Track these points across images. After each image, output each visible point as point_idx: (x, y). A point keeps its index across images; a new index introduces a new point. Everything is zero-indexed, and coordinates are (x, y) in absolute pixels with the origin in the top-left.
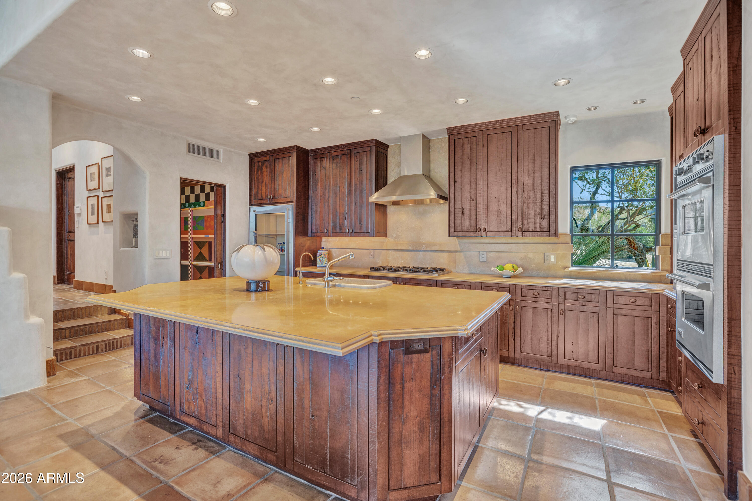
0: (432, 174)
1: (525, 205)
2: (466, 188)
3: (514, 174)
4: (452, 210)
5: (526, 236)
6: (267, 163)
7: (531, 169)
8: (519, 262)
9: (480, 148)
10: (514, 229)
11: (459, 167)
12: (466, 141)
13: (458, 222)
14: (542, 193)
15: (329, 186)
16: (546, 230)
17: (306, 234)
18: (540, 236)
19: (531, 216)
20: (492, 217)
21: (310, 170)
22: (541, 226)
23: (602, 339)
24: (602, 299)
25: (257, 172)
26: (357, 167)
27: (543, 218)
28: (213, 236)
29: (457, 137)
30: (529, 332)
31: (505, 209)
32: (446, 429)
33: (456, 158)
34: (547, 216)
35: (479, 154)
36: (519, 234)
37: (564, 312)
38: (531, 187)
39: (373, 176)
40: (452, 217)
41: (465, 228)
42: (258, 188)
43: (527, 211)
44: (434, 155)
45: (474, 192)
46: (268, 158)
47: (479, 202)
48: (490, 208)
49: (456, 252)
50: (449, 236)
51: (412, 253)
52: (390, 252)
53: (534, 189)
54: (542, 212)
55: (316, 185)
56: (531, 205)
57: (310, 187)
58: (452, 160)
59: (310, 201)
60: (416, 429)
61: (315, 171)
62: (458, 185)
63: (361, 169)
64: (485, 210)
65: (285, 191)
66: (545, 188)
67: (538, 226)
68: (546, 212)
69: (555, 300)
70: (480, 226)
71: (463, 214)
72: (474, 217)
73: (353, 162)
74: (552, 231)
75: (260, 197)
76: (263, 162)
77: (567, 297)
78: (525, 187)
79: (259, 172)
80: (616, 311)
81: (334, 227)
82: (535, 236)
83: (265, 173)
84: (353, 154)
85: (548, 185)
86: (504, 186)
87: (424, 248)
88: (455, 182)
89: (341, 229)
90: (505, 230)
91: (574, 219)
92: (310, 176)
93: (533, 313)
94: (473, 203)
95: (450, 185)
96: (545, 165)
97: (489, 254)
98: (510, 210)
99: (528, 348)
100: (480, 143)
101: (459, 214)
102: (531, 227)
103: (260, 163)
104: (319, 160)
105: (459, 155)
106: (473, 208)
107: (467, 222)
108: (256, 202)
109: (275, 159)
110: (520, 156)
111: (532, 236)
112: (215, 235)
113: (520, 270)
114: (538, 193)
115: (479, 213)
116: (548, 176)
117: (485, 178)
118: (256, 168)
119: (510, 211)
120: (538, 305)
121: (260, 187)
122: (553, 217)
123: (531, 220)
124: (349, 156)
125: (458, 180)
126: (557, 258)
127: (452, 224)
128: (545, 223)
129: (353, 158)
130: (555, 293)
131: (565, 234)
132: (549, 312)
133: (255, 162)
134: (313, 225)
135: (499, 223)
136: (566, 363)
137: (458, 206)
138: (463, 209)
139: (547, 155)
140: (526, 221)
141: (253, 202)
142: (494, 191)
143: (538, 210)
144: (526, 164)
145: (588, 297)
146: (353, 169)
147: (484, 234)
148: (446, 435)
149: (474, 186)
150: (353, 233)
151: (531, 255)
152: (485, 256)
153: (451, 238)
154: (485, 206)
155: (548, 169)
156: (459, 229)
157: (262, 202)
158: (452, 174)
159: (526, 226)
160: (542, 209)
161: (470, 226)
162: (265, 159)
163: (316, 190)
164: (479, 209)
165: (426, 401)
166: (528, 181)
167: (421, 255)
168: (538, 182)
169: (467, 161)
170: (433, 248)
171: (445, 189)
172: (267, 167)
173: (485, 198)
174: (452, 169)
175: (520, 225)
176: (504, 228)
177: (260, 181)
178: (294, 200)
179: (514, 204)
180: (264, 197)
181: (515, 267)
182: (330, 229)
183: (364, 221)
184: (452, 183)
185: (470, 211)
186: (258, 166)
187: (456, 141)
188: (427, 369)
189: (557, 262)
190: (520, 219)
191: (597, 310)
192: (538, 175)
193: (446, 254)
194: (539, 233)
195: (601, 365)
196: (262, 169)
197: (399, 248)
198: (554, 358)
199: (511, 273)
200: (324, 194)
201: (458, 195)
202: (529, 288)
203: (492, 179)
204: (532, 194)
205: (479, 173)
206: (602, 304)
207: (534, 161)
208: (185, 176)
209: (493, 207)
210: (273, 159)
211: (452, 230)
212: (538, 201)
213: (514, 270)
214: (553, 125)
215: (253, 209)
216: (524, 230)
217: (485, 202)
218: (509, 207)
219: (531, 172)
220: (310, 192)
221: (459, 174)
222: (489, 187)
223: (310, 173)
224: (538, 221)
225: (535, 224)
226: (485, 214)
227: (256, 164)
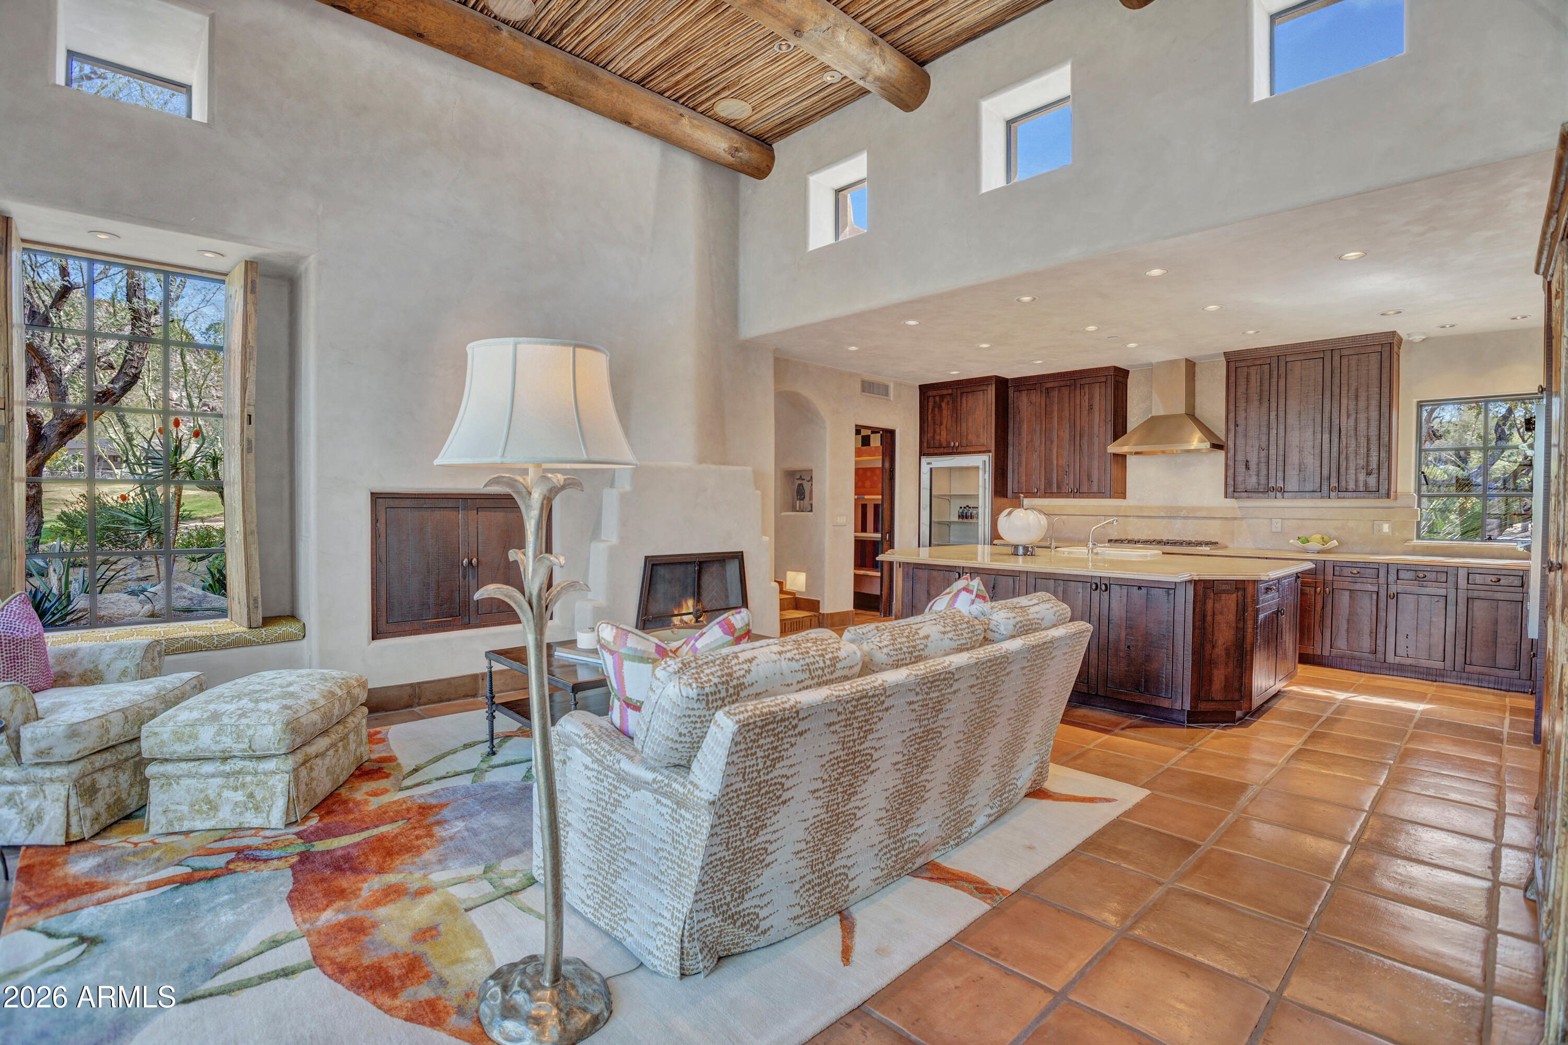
0: (1198, 413)
1: (1343, 456)
2: (1253, 432)
3: (1327, 415)
4: (1231, 463)
5: (1344, 498)
6: (948, 398)
7: (1352, 407)
8: (1333, 533)
9: (1274, 380)
10: (1325, 488)
11: (1242, 404)
12: (1253, 370)
13: (1240, 479)
14: (1368, 440)
15: (1041, 429)
16: (1374, 489)
17: (1005, 495)
18: (1364, 498)
19: (1352, 471)
20: (1292, 473)
21: (1011, 406)
22: (1366, 483)
23: (1450, 629)
24: (1451, 579)
25: (933, 410)
26: (1086, 404)
27: (1369, 474)
28: (880, 497)
29: (1239, 364)
30: (1345, 622)
31: (1311, 462)
32: (1248, 657)
33: (1239, 394)
34: (1375, 471)
35: (1274, 388)
36: (1333, 494)
37: (1396, 596)
38: (1352, 433)
39: (1110, 417)
40: (1231, 472)
41: (1249, 487)
42: (935, 432)
43: (1345, 464)
44: (1200, 385)
45: (1264, 438)
46: (950, 391)
47: (1273, 451)
48: (1289, 461)
49: (1235, 519)
50: (1226, 497)
51: (1165, 521)
52: (1131, 519)
53: (1356, 435)
54: (1368, 466)
55: (1020, 428)
56: (1352, 457)
57: (1010, 430)
58: (1232, 395)
59: (1010, 449)
60: (1223, 653)
61: (1018, 408)
62: (1239, 429)
63: (1091, 407)
64: (1281, 463)
65: (978, 436)
66: (1374, 432)
67: (1361, 484)
68: (1374, 464)
69: (1382, 580)
70: (1272, 484)
71: (1247, 468)
72: (1263, 472)
73: (1078, 397)
74: (1383, 490)
75: (937, 445)
76: (942, 397)
77: (1401, 576)
78: (1343, 433)
79: (936, 410)
80: (1471, 594)
81: (1049, 483)
82: (1357, 498)
83: (944, 412)
84: (1078, 386)
85: (1377, 431)
86: (1311, 430)
87: (1183, 514)
88: (1236, 425)
89: (1059, 487)
90: (1311, 489)
91: (1423, 473)
92: (1011, 416)
93: (1350, 597)
94: (1263, 454)
95: (1227, 430)
96: (1374, 403)
97: (1286, 522)
98: (1319, 462)
99: (1341, 643)
100: (1275, 373)
101: (1241, 468)
102: (1352, 486)
103: (937, 399)
104: (1024, 393)
105: (1241, 389)
106: (1263, 460)
107: (1254, 479)
108: (932, 451)
109: (962, 393)
110: (1336, 390)
111: (1352, 498)
112: (882, 495)
113: (1335, 543)
114: (1363, 441)
115: (1272, 467)
116: (1378, 417)
117: (1281, 420)
118: (931, 404)
119: (1319, 465)
120: (1358, 587)
121: (938, 430)
122: (1384, 472)
123: (1352, 477)
124: (1073, 388)
125: (1241, 421)
126: (1393, 528)
127: (1231, 482)
128: (1372, 481)
129: (1078, 392)
130: (1382, 573)
131: (1408, 495)
132: (1375, 597)
133: (929, 397)
134: (1016, 482)
135: (1303, 480)
136: (1396, 662)
137: (1240, 457)
138: (1247, 461)
139: (1377, 390)
140: (1343, 478)
141: (926, 451)
142: (1294, 439)
143: (1362, 462)
144: (1344, 401)
145: (1430, 576)
146: (1078, 407)
147: (1279, 495)
148: (1248, 662)
149: (1264, 429)
150: (1077, 493)
151: (1351, 524)
152: (1280, 524)
153: (1228, 500)
154: (1281, 458)
155: (1377, 409)
156: (1241, 487)
157: (942, 450)
158: (1232, 415)
159: (1343, 484)
160: (1368, 462)
161: (1259, 484)
162: (945, 392)
163: (1020, 434)
164: (1272, 462)
165: (1232, 632)
166: (1347, 424)
167: (1178, 523)
168: (1362, 426)
169: (1255, 397)
170: (1199, 514)
171: (1222, 436)
172: (948, 403)
173: (1281, 446)
174: (1232, 407)
175: (1334, 483)
176: (1309, 487)
177: (938, 422)
178: (993, 449)
179: (1326, 455)
180: (944, 444)
181: (1326, 538)
182: (1043, 487)
183: (1095, 477)
184: (1232, 427)
185: (1258, 464)
186: (935, 402)
187: (1239, 370)
188: (1233, 605)
189: (1393, 533)
190: (1334, 474)
191: (1443, 592)
192: (1362, 416)
193: (1217, 523)
194: (1362, 494)
195: (1449, 663)
196: (940, 407)
197: (1146, 514)
198: (1380, 656)
199: (1320, 547)
200: (1032, 440)
201: (1241, 441)
202: (1345, 564)
203: (1292, 419)
204: (1353, 442)
205: (1273, 414)
206: (1451, 584)
207: (1357, 397)
208: (861, 423)
209: (1293, 458)
210: (959, 392)
211: (1231, 489)
212: (1363, 451)
213: (1324, 542)
214: (1387, 349)
215: (924, 460)
216: (1340, 490)
217: (1281, 453)
218: (1318, 458)
219: (1352, 412)
220: (1010, 438)
221: (1241, 414)
222: (1288, 433)
223: (1011, 410)
224: (1362, 477)
225: (1356, 481)
226: (1281, 468)
227: (931, 399)
